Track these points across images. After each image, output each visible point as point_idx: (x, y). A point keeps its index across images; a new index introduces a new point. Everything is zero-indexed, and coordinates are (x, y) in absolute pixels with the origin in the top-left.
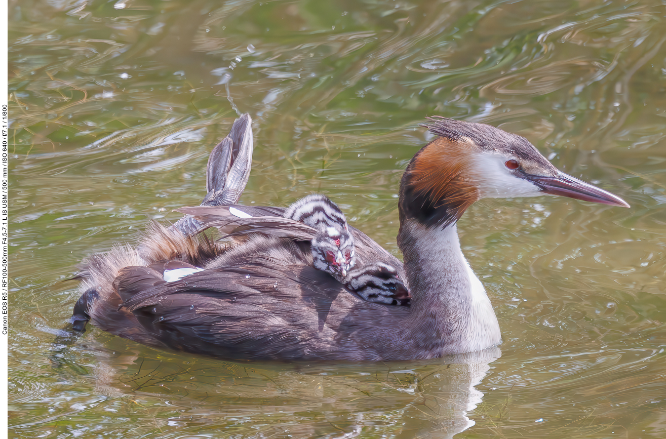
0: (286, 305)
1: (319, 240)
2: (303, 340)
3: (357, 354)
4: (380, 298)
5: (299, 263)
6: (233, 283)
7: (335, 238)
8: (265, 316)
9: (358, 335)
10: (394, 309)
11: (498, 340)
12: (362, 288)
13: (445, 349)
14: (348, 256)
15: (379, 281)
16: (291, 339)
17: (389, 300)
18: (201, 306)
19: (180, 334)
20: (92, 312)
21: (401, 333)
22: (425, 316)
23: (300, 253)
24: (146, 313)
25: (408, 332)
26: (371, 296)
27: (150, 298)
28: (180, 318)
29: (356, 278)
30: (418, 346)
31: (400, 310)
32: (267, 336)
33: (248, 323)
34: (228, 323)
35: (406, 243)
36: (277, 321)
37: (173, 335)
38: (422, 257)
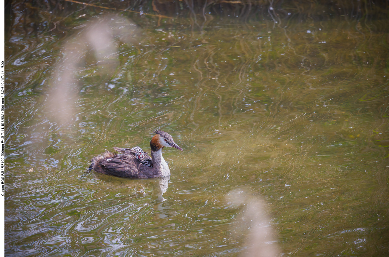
0: (130, 165)
1: (137, 153)
2: (132, 172)
3: (142, 175)
4: (148, 165)
5: (133, 158)
6: (120, 161)
7: (140, 153)
8: (125, 167)
9: (143, 172)
10: (150, 167)
11: (170, 174)
12: (144, 163)
13: (159, 175)
14: (142, 156)
15: (148, 162)
16: (130, 172)
17: (150, 166)
18: (113, 165)
19: (109, 170)
20: (93, 168)
21: (151, 172)
22: (155, 168)
23: (134, 156)
24: (103, 166)
25: (152, 172)
26: (146, 165)
27: (104, 163)
28: (109, 167)
29: (143, 161)
30: (154, 174)
31: (151, 168)
32: (125, 171)
33: (122, 168)
34: (118, 168)
35: (152, 155)
36: (128, 168)
37: (108, 171)
38: (155, 157)
